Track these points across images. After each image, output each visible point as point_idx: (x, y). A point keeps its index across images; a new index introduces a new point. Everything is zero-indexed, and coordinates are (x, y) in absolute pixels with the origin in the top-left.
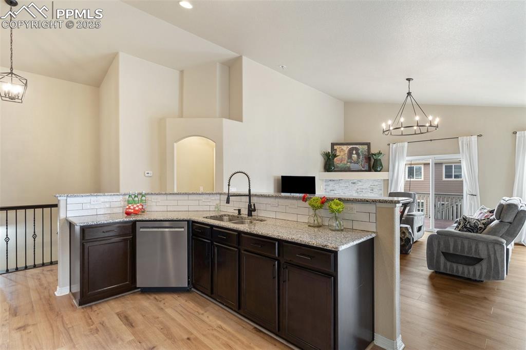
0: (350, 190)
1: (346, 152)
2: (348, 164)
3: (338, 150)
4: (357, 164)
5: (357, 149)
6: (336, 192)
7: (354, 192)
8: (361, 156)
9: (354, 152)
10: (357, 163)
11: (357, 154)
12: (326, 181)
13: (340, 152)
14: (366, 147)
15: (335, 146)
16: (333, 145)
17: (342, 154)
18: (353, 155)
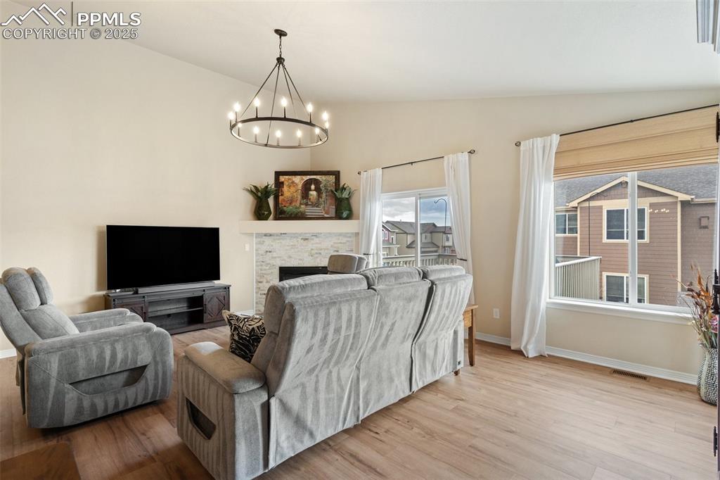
0: (299, 251)
1: (300, 186)
2: (302, 206)
3: (286, 183)
4: (317, 207)
5: (317, 182)
6: (275, 255)
7: (306, 254)
8: (324, 195)
9: (313, 187)
10: (317, 205)
11: (318, 190)
12: (258, 235)
13: (290, 187)
14: (332, 178)
15: (281, 177)
16: (278, 174)
17: (293, 189)
18: (311, 192)
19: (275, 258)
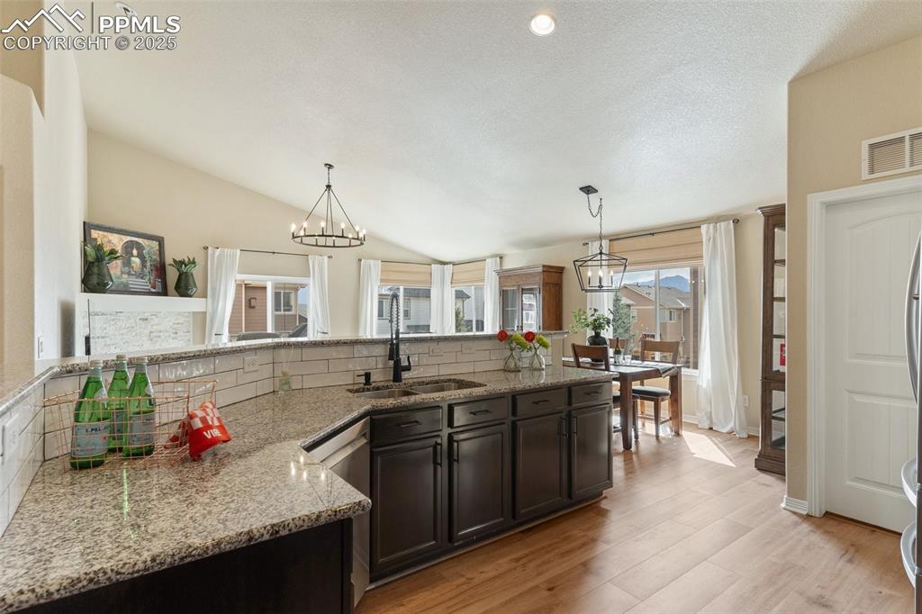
0: (138, 335)
2: (125, 276)
3: (100, 241)
5: (140, 247)
6: (108, 341)
7: (146, 339)
8: (148, 263)
9: (135, 252)
10: (141, 275)
11: (140, 256)
14: (155, 245)
15: (91, 231)
16: (87, 226)
18: (133, 259)
19: (109, 345)
